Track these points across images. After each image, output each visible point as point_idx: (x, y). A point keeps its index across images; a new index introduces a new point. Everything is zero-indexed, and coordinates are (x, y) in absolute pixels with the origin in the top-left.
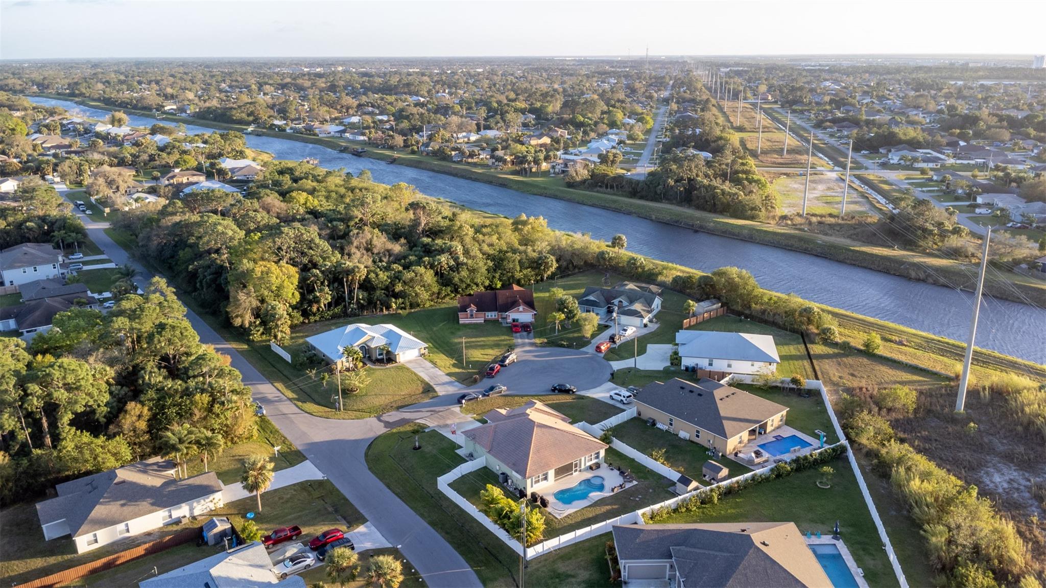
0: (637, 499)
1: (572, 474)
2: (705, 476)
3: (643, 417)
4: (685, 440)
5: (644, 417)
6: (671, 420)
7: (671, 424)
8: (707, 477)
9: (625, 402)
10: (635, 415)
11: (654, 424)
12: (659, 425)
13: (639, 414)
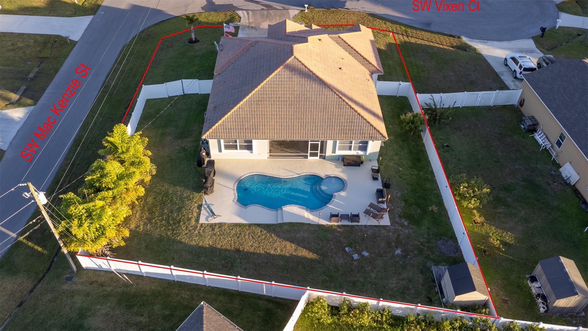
0: (356, 256)
1: (306, 157)
2: (534, 279)
3: (523, 109)
4: (566, 183)
5: (526, 110)
6: (562, 137)
7: (559, 144)
8: (536, 285)
9: (518, 75)
10: (515, 101)
11: (533, 129)
12: (539, 137)
13: (522, 103)
